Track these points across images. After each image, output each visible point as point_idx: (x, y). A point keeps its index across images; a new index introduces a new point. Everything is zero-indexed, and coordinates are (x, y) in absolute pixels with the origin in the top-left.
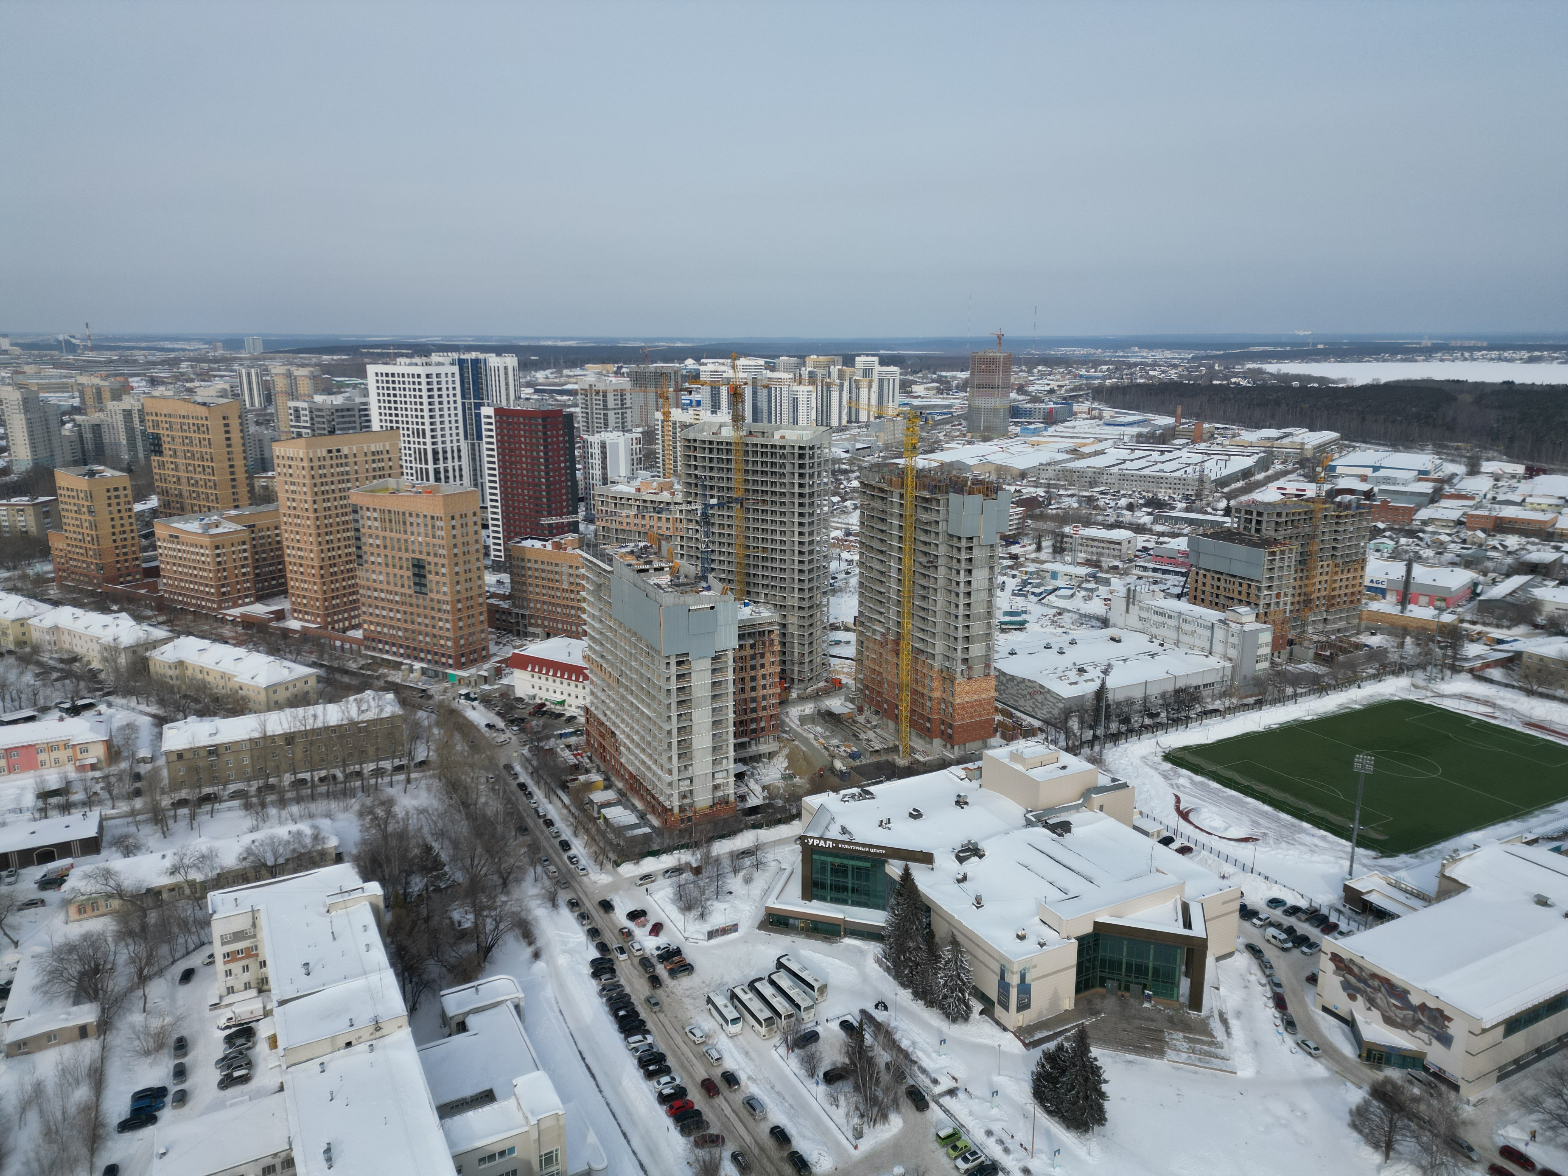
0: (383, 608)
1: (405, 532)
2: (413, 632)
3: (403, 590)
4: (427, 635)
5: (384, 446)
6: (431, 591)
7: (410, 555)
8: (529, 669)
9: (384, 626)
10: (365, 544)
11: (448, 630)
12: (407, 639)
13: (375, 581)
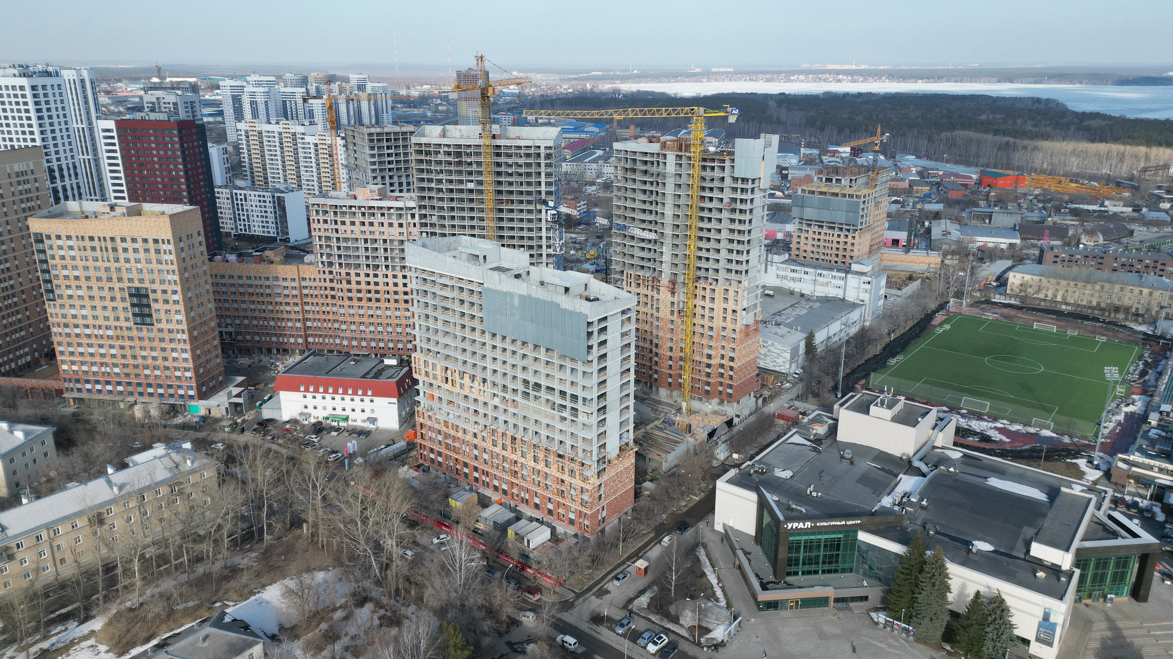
0: (90, 345)
1: (117, 260)
2: (136, 367)
3: (117, 324)
4: (155, 368)
5: (28, 165)
6: (159, 321)
7: (126, 284)
8: (302, 389)
9: (93, 364)
10: (57, 277)
11: (185, 360)
12: (127, 375)
13: (74, 317)
